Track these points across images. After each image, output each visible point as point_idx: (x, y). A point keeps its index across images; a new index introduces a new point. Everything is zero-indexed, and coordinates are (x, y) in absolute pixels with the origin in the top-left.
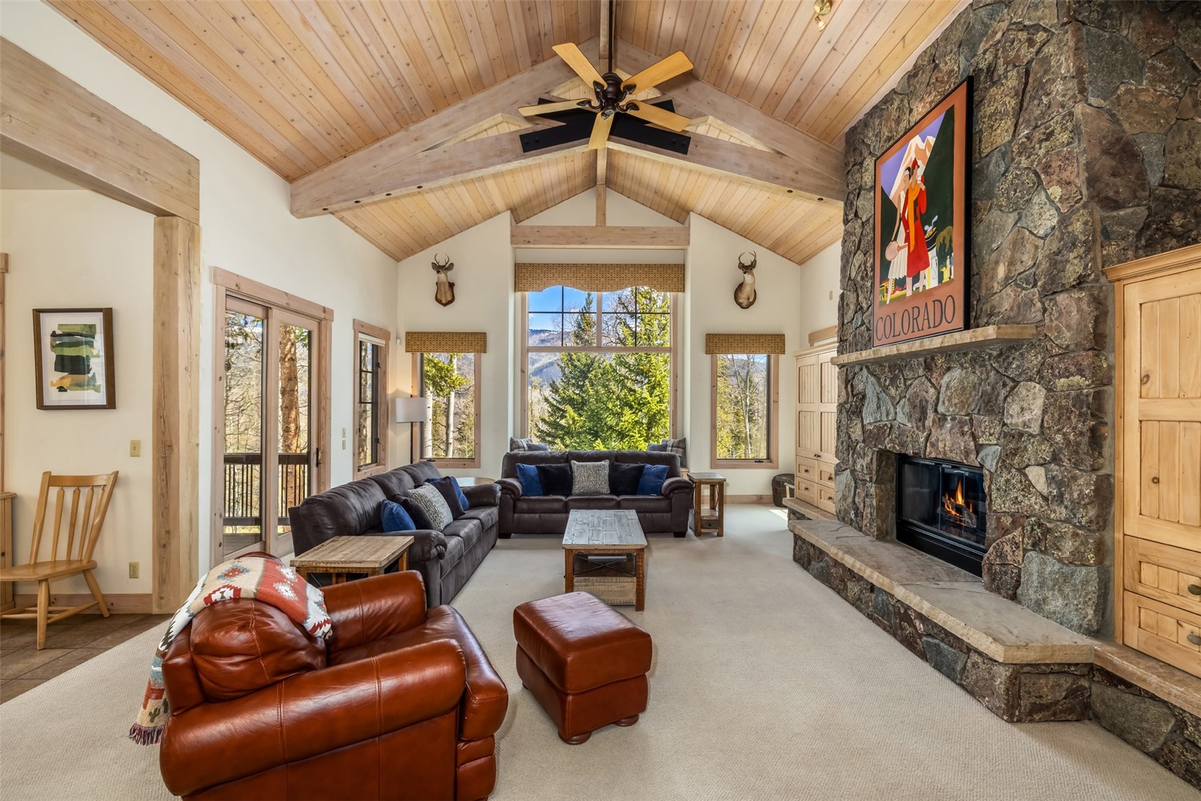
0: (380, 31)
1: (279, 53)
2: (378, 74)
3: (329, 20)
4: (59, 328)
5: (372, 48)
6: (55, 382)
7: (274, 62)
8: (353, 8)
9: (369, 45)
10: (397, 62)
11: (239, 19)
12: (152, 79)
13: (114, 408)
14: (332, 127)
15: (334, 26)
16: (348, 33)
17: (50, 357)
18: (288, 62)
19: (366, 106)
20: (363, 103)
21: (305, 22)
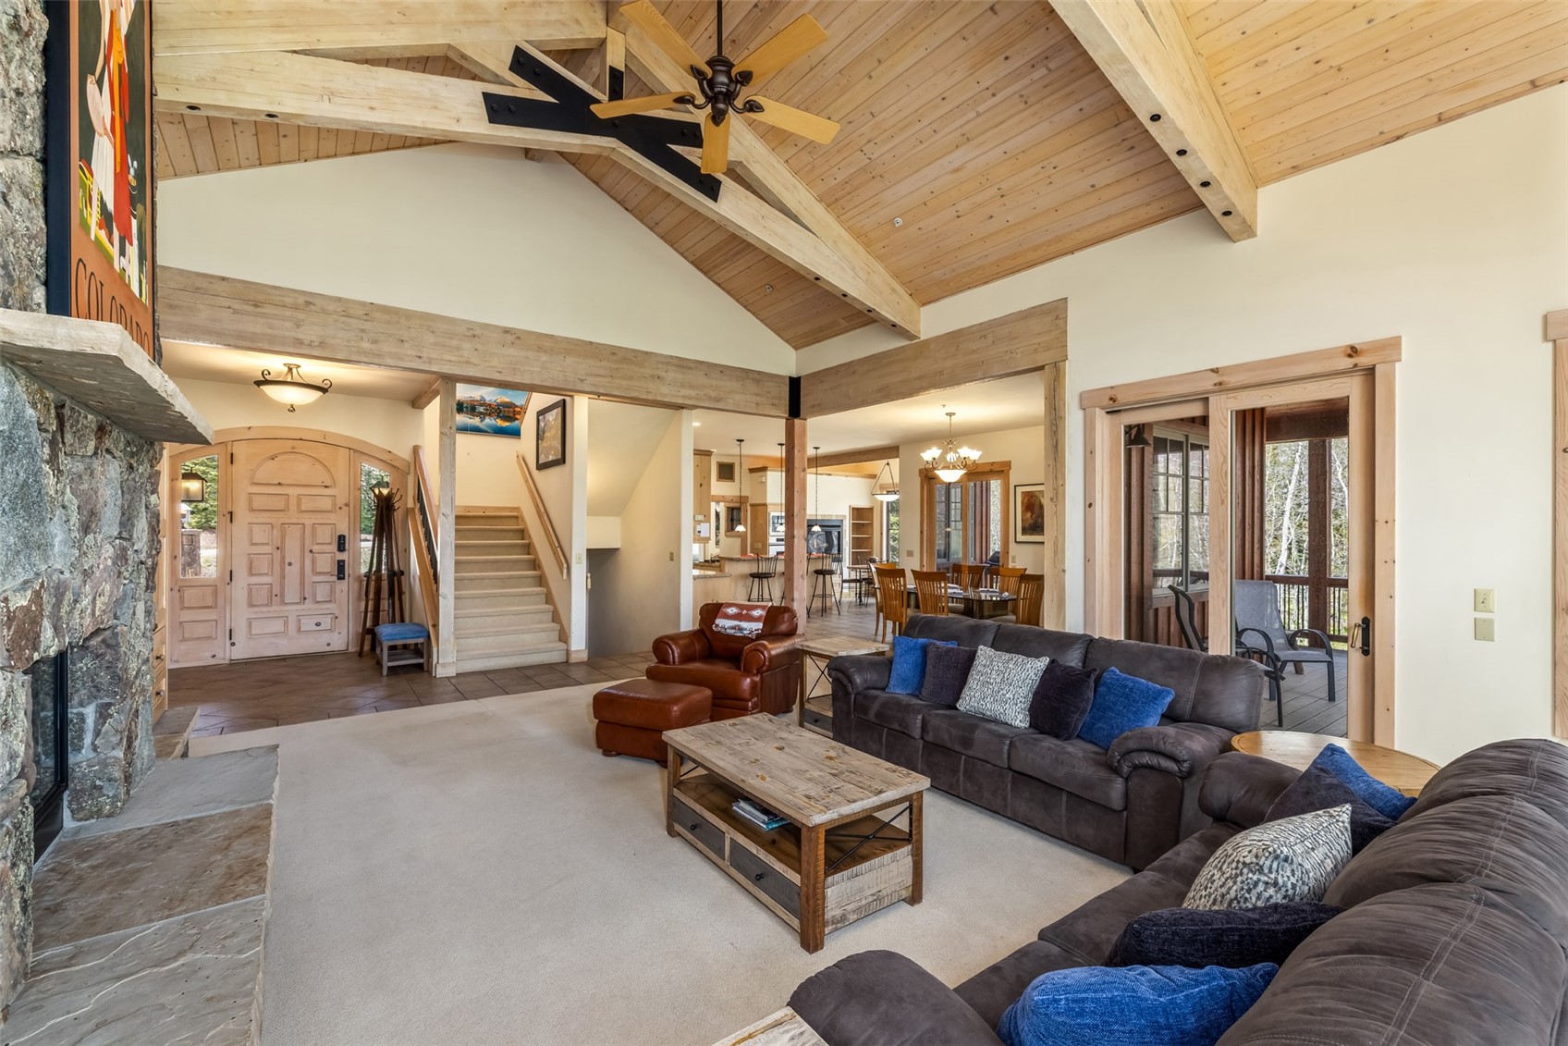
0: (956, 104)
1: (993, 191)
2: (1022, 96)
3: (952, 152)
5: (981, 109)
7: (1002, 196)
8: (935, 131)
9: (977, 112)
10: (1002, 75)
11: (958, 214)
12: (1019, 271)
14: (1119, 145)
15: (957, 147)
16: (964, 135)
18: (1003, 186)
19: (1084, 104)
20: (1076, 108)
21: (957, 170)
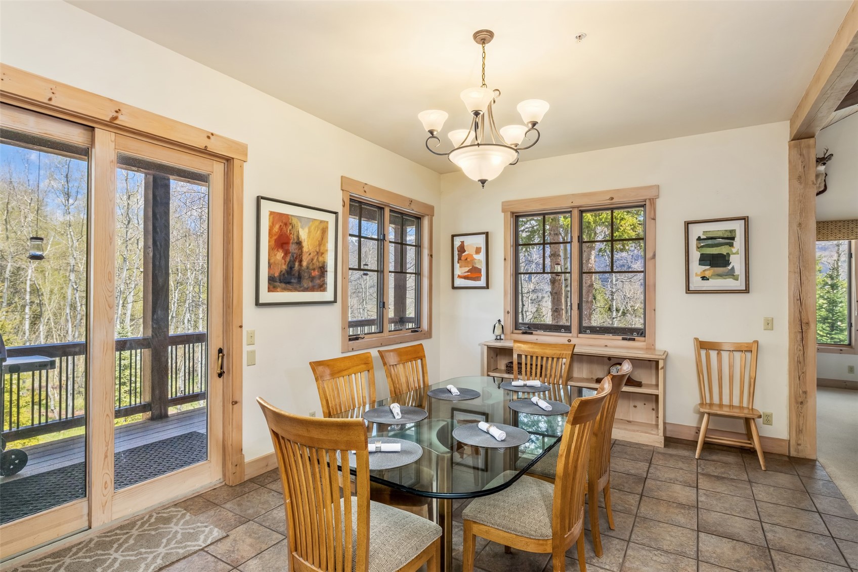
4: (703, 234)
6: (699, 273)
13: (748, 293)
17: (695, 255)
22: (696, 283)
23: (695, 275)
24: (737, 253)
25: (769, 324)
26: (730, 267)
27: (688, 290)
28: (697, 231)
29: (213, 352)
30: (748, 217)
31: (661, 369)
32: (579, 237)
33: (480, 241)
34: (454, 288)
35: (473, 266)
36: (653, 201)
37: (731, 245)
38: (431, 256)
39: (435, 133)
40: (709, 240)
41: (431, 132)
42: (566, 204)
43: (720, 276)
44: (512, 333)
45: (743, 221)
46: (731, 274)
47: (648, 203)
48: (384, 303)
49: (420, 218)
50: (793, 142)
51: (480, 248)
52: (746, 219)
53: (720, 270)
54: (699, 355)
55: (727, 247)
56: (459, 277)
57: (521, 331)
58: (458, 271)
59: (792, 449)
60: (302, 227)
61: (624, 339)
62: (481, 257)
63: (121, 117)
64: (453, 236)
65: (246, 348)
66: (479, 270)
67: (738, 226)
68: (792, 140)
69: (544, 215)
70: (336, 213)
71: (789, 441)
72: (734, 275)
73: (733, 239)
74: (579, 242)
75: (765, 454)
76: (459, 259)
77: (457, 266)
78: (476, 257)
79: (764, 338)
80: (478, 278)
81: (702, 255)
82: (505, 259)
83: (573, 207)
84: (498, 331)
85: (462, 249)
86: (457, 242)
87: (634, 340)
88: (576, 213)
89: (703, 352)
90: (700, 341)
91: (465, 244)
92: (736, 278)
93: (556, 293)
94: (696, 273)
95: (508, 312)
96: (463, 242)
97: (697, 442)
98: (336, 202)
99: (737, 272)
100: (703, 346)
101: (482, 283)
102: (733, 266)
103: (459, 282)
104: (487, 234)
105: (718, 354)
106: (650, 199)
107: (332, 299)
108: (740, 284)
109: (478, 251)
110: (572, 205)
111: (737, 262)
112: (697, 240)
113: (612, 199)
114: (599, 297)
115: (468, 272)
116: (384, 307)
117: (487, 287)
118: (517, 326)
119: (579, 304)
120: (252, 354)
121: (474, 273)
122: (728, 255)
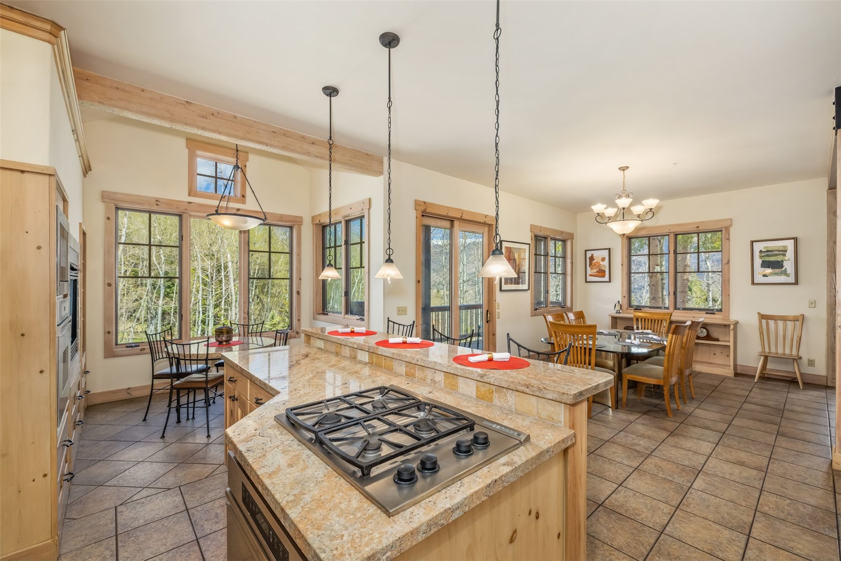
4: (764, 249)
6: (761, 273)
13: (797, 284)
17: (758, 261)
22: (759, 279)
23: (758, 273)
24: (789, 260)
25: (813, 304)
26: (783, 269)
27: (753, 283)
28: (758, 247)
29: (485, 312)
30: (797, 238)
31: (732, 330)
32: (674, 251)
33: (605, 254)
34: (586, 282)
35: (600, 269)
36: (727, 229)
37: (784, 255)
38: (572, 263)
39: (600, 214)
40: (768, 252)
41: (598, 214)
42: (665, 231)
43: (777, 274)
44: (627, 309)
45: (793, 240)
46: (785, 273)
47: (724, 229)
48: (548, 291)
49: (565, 241)
50: (830, 190)
51: (605, 258)
52: (796, 240)
53: (777, 271)
54: (761, 323)
55: (781, 256)
56: (590, 275)
57: (633, 308)
58: (589, 271)
59: (828, 381)
60: (516, 253)
61: (706, 313)
62: (606, 263)
63: (463, 215)
64: (586, 251)
65: (497, 311)
66: (604, 272)
67: (790, 244)
68: (829, 189)
69: (649, 237)
70: (529, 244)
71: (827, 377)
72: (786, 274)
73: (786, 251)
74: (674, 253)
75: (804, 383)
76: (590, 264)
77: (588, 268)
78: (602, 263)
79: (808, 313)
80: (604, 276)
81: (763, 261)
82: (622, 265)
83: (670, 233)
84: (618, 308)
85: (592, 258)
86: (589, 254)
87: (714, 314)
88: (672, 236)
89: (764, 321)
90: (761, 315)
91: (594, 256)
92: (788, 275)
93: (653, 285)
94: (759, 273)
95: (624, 297)
96: (592, 255)
97: (755, 376)
98: (528, 238)
99: (788, 272)
100: (762, 317)
101: (607, 278)
102: (786, 268)
103: (589, 279)
104: (609, 249)
105: (775, 323)
106: (725, 227)
107: (527, 288)
108: (791, 279)
109: (603, 259)
110: (670, 231)
111: (789, 266)
112: (760, 252)
113: (698, 227)
114: (694, 289)
115: (596, 272)
116: (548, 293)
117: (610, 281)
118: (630, 306)
119: (674, 292)
120: (499, 313)
121: (601, 273)
122: (782, 261)
